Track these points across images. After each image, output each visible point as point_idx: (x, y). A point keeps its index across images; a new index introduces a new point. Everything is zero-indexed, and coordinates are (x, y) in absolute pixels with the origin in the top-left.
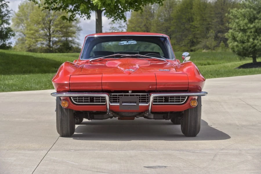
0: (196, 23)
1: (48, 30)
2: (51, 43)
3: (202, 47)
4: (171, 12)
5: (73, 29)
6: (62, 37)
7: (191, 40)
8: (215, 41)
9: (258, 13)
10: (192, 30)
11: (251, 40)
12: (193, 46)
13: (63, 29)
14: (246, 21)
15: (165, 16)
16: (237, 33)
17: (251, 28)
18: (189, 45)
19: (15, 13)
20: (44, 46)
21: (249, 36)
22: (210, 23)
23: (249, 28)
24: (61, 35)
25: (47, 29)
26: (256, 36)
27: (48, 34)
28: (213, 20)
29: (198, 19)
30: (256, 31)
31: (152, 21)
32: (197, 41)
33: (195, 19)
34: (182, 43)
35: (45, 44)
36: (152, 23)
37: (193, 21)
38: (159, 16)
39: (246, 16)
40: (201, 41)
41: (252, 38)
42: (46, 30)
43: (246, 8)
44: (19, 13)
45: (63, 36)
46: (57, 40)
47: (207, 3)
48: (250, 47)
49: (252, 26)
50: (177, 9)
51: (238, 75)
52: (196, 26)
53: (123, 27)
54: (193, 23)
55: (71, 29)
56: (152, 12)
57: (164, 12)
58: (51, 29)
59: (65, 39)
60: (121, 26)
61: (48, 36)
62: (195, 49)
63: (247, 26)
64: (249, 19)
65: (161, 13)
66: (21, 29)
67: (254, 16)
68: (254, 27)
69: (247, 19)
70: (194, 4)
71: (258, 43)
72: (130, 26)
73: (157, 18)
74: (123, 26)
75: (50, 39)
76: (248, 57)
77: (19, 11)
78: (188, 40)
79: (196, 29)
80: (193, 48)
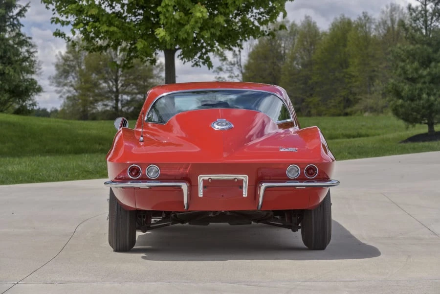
0: (353, 70)
1: (115, 83)
2: (119, 105)
3: (362, 108)
4: (312, 52)
5: (155, 81)
6: (136, 94)
7: (346, 96)
8: (383, 98)
9: (435, 52)
10: (347, 80)
11: (425, 96)
12: (348, 107)
13: (138, 82)
14: (416, 64)
15: (302, 58)
16: (402, 84)
17: (424, 77)
18: (342, 105)
19: (62, 56)
20: (108, 108)
21: (421, 90)
22: (376, 69)
23: (421, 77)
24: (136, 91)
25: (112, 82)
26: (432, 89)
27: (115, 89)
28: (381, 63)
29: (356, 63)
30: (432, 81)
31: (282, 66)
32: (355, 99)
33: (351, 63)
34: (331, 103)
35: (110, 106)
36: (282, 70)
37: (347, 67)
38: (294, 58)
39: (417, 58)
40: (360, 99)
41: (426, 92)
42: (111, 84)
43: (417, 43)
44: (67, 55)
45: (139, 93)
46: (129, 98)
47: (370, 36)
48: (423, 108)
49: (425, 73)
50: (322, 48)
51: (393, 154)
52: (353, 74)
53: (236, 77)
54: (348, 70)
55: (151, 81)
56: (283, 52)
57: (301, 53)
58: (119, 82)
59: (142, 97)
60: (233, 75)
61: (113, 92)
62: (352, 111)
63: (417, 72)
64: (421, 61)
65: (297, 55)
66: (71, 82)
67: (428, 57)
68: (429, 74)
69: (418, 61)
70: (349, 39)
71: (436, 100)
72: (247, 74)
73: (291, 62)
74: (236, 75)
75: (117, 97)
76: (421, 123)
77: (67, 53)
78: (341, 96)
79: (354, 80)
80: (348, 110)
